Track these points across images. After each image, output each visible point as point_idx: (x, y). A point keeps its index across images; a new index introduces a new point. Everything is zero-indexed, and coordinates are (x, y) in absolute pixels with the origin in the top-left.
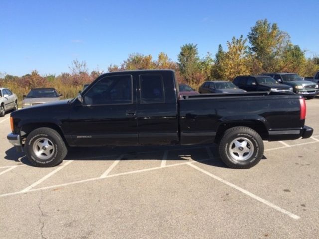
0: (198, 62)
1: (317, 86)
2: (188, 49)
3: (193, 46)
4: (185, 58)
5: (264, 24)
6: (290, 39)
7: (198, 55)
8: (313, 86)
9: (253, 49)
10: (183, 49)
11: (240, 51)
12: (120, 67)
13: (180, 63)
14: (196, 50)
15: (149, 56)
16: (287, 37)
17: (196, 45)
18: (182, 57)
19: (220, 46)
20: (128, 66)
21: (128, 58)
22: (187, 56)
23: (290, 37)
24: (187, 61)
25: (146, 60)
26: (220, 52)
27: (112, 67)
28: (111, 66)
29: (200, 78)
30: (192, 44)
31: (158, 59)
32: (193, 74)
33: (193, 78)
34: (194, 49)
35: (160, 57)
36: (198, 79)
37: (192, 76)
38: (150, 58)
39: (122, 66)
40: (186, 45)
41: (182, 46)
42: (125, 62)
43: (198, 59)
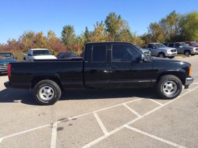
0: (75, 37)
1: (150, 52)
2: (68, 29)
3: (71, 27)
4: (66, 35)
5: (114, 15)
6: (129, 25)
7: (75, 33)
8: (148, 52)
9: (107, 30)
10: (64, 28)
11: (102, 31)
12: (17, 40)
13: (63, 38)
14: (73, 29)
15: (41, 32)
16: (126, 23)
17: (73, 26)
18: (64, 34)
19: (86, 28)
20: (24, 40)
21: (23, 34)
22: (67, 33)
23: (128, 24)
24: (67, 36)
25: (39, 35)
26: (87, 31)
27: (11, 40)
28: (9, 39)
29: (78, 48)
30: (70, 25)
31: (47, 34)
32: (73, 45)
33: (73, 48)
34: (72, 28)
35: (49, 33)
36: (77, 48)
37: (72, 46)
38: (42, 33)
39: (19, 39)
40: (66, 26)
41: (64, 27)
42: (21, 37)
43: (75, 35)
